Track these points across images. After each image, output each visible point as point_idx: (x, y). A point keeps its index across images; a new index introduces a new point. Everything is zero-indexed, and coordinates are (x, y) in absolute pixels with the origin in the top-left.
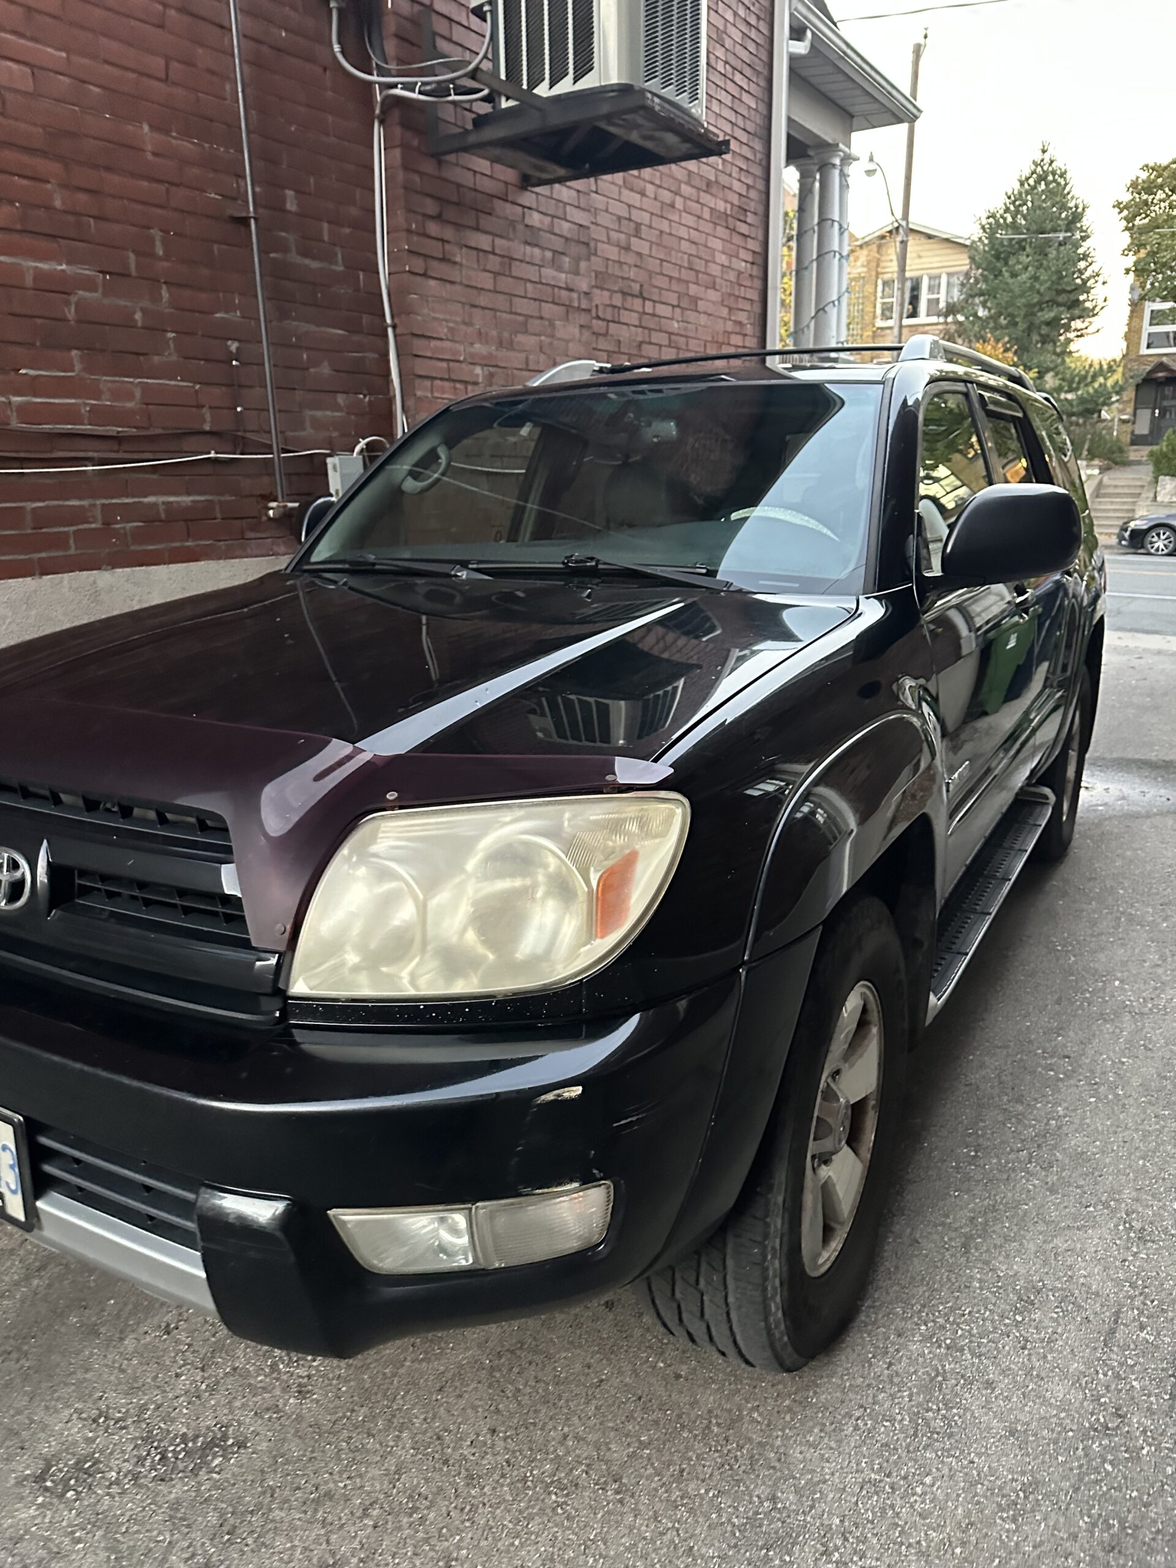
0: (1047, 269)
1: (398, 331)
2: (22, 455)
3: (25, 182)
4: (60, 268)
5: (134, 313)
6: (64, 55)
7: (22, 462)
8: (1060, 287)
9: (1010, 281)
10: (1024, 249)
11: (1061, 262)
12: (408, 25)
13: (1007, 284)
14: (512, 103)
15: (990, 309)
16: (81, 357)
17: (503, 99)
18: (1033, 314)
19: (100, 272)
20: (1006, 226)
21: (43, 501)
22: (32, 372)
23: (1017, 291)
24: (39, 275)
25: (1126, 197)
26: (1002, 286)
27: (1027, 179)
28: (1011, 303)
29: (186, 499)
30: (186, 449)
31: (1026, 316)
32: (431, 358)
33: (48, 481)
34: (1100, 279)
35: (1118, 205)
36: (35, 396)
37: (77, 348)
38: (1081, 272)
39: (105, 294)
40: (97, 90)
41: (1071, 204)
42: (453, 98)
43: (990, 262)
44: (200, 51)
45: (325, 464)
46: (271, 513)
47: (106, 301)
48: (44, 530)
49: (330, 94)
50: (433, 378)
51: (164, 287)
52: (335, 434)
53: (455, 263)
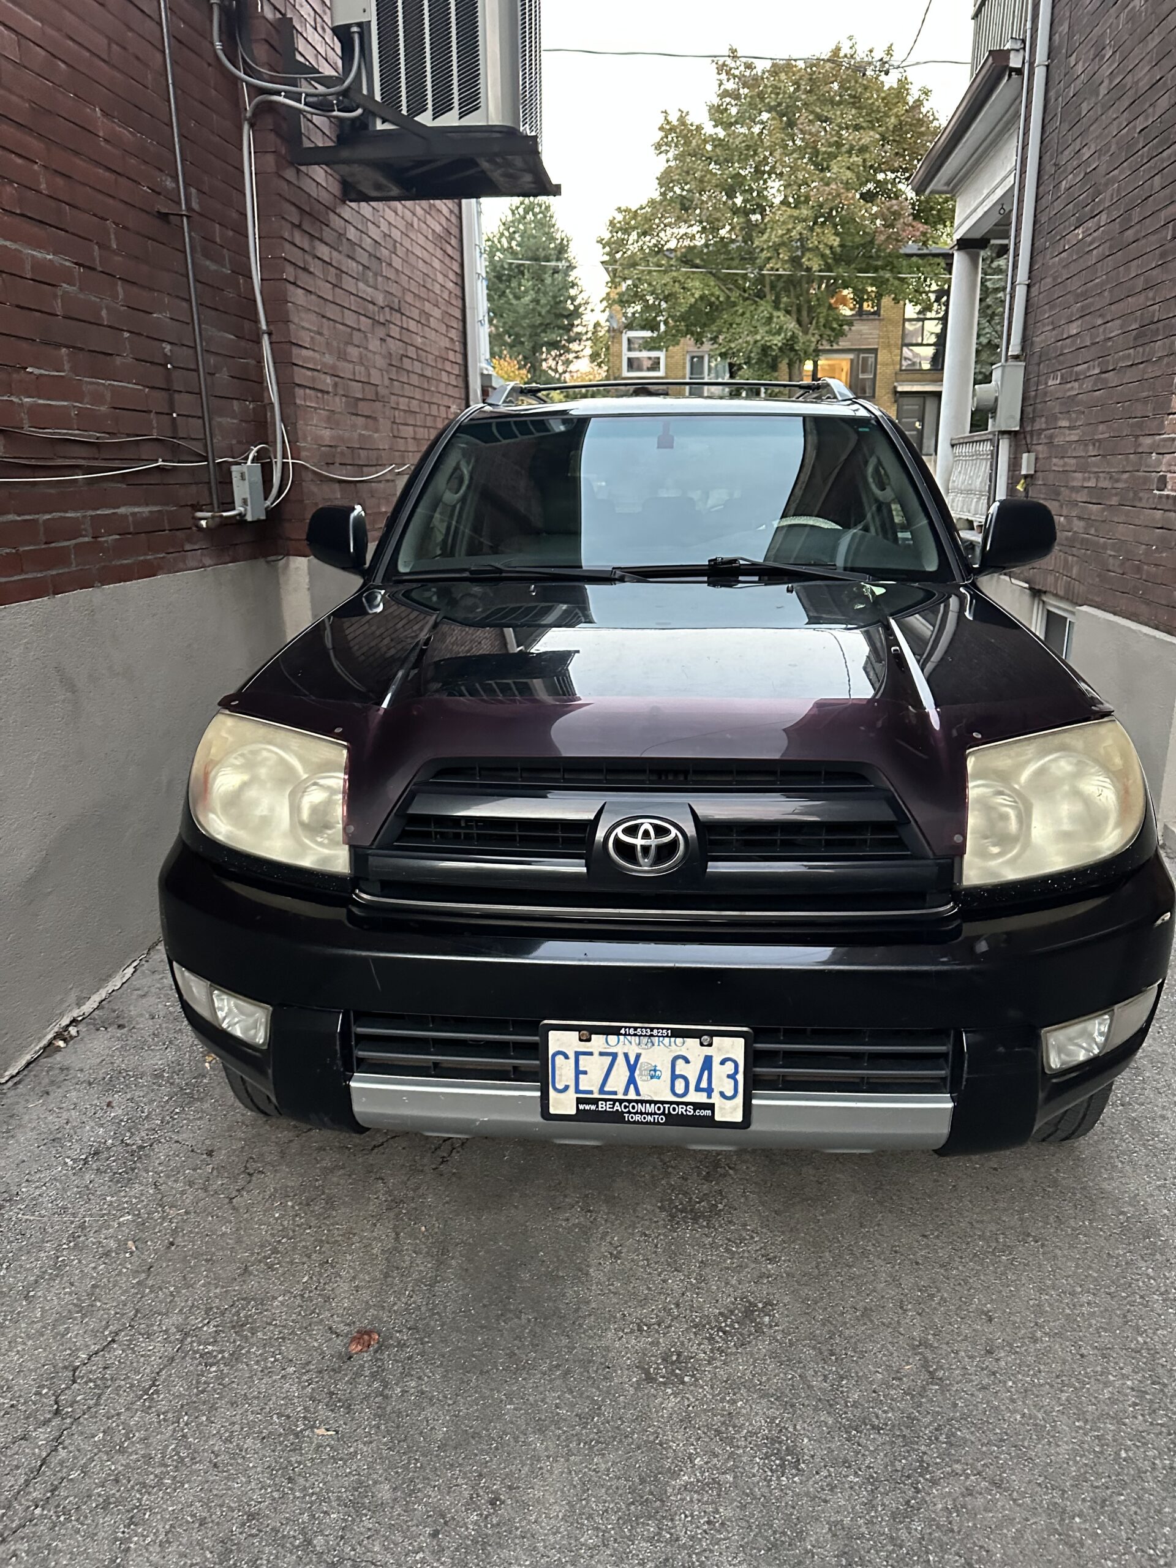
0: (545, 293)
1: (274, 338)
2: (33, 462)
3: (19, 161)
4: (49, 257)
5: (101, 309)
6: (39, 24)
7: (35, 470)
8: (558, 312)
9: (514, 302)
10: (523, 273)
11: (556, 289)
12: (273, 31)
13: (511, 304)
14: (388, 126)
15: (496, 327)
16: (68, 355)
17: (379, 122)
18: (537, 335)
19: (76, 264)
20: (503, 250)
21: (50, 512)
22: (37, 371)
23: (521, 311)
24: (37, 265)
25: (607, 236)
26: (506, 306)
27: (517, 208)
28: (516, 323)
29: (144, 510)
30: (144, 457)
31: (531, 336)
32: (302, 367)
33: (52, 491)
34: (589, 307)
35: (600, 241)
36: (40, 398)
37: (67, 347)
38: (573, 299)
39: (81, 289)
40: (63, 66)
41: (558, 236)
42: (336, 113)
43: (494, 284)
44: (130, 34)
45: (230, 473)
46: (203, 523)
47: (81, 296)
48: (53, 545)
49: (214, 92)
50: (306, 387)
51: (119, 282)
52: (234, 442)
53: (311, 273)
